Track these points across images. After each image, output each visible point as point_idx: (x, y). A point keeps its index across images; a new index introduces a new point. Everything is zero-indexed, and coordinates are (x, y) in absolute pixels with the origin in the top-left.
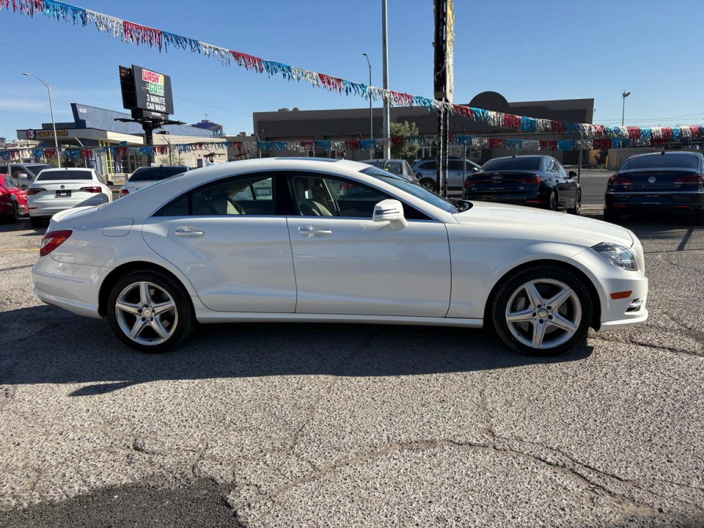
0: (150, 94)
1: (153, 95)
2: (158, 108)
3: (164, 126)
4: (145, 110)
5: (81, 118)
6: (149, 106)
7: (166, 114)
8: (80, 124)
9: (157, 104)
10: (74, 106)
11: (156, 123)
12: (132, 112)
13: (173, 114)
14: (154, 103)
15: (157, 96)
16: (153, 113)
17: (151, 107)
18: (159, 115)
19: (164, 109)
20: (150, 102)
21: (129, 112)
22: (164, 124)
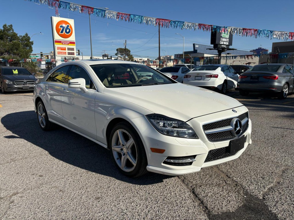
0: (222, 38)
1: (224, 38)
2: (225, 43)
3: (227, 51)
4: (219, 44)
5: (196, 49)
6: (221, 43)
7: (228, 45)
8: (195, 51)
9: (225, 41)
10: (194, 45)
11: (223, 50)
12: (214, 46)
13: (232, 45)
14: (223, 41)
15: (225, 38)
16: (222, 46)
17: (222, 43)
18: (225, 46)
19: (227, 44)
20: (222, 41)
21: (213, 45)
22: (227, 50)
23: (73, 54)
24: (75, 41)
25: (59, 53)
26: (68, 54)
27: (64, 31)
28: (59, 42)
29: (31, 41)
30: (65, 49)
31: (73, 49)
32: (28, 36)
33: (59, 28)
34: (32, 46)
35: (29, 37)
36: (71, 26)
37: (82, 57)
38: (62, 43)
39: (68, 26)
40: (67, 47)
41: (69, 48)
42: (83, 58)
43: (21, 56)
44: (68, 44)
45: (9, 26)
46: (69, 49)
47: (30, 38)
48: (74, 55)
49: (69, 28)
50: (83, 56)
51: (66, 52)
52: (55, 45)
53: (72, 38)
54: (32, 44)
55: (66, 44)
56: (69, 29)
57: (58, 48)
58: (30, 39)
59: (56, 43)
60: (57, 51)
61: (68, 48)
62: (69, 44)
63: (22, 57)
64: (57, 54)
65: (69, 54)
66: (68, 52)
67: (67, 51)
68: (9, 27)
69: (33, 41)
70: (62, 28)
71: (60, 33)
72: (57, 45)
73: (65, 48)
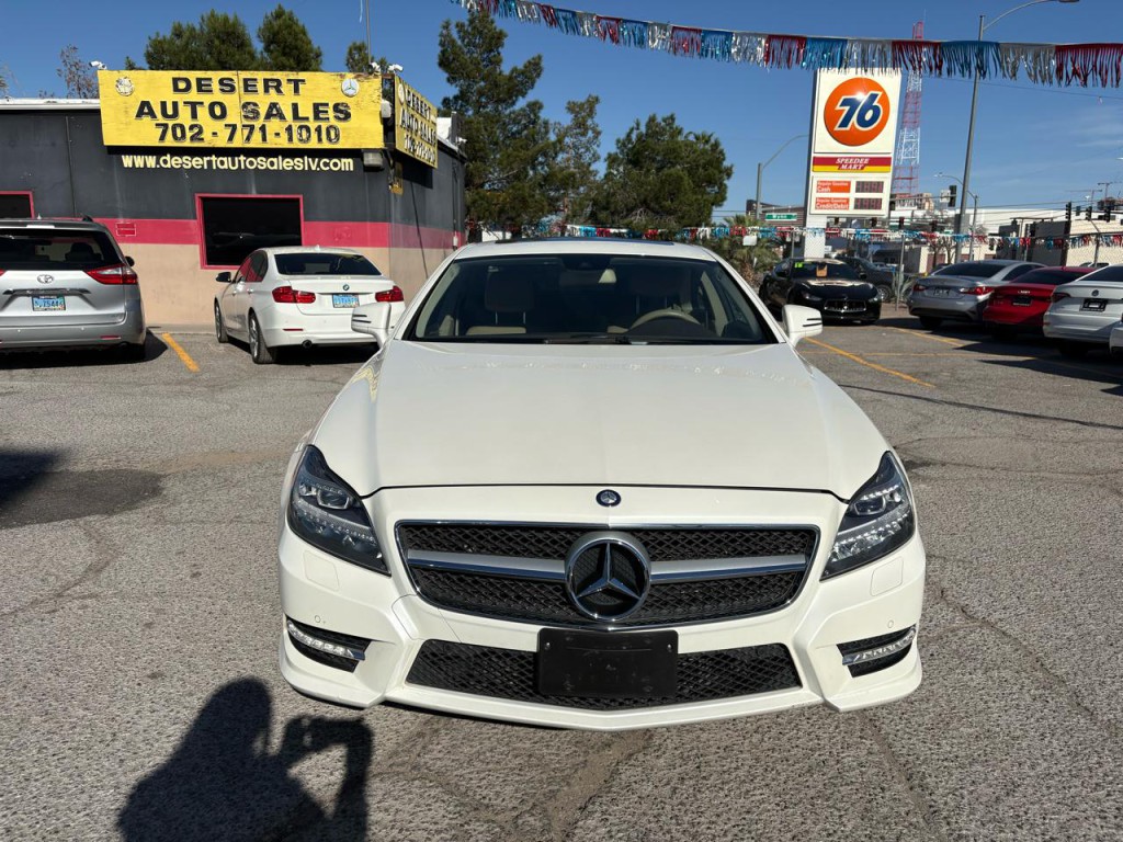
23: (876, 204)
24: (891, 155)
25: (821, 203)
26: (856, 207)
27: (854, 119)
28: (829, 162)
29: (726, 164)
30: (845, 188)
31: (878, 187)
32: (721, 147)
33: (838, 108)
34: (726, 182)
35: (721, 152)
36: (885, 95)
37: (975, 214)
38: (840, 165)
39: (873, 97)
40: (854, 177)
41: (863, 183)
42: (978, 216)
43: (683, 218)
44: (862, 168)
45: (664, 120)
46: (862, 187)
47: (723, 155)
48: (880, 208)
49: (875, 103)
50: (979, 211)
51: (848, 200)
52: (812, 174)
53: (883, 144)
54: (729, 176)
55: (855, 167)
56: (876, 110)
57: (822, 186)
58: (724, 159)
59: (817, 168)
60: (814, 195)
61: (858, 183)
62: (865, 165)
63: (685, 221)
64: (812, 208)
65: (860, 204)
66: (857, 200)
67: (853, 195)
68: (663, 124)
69: (732, 166)
70: (847, 108)
71: (837, 128)
72: (819, 175)
73: (849, 183)
